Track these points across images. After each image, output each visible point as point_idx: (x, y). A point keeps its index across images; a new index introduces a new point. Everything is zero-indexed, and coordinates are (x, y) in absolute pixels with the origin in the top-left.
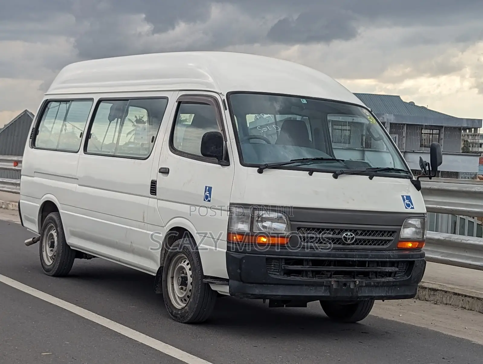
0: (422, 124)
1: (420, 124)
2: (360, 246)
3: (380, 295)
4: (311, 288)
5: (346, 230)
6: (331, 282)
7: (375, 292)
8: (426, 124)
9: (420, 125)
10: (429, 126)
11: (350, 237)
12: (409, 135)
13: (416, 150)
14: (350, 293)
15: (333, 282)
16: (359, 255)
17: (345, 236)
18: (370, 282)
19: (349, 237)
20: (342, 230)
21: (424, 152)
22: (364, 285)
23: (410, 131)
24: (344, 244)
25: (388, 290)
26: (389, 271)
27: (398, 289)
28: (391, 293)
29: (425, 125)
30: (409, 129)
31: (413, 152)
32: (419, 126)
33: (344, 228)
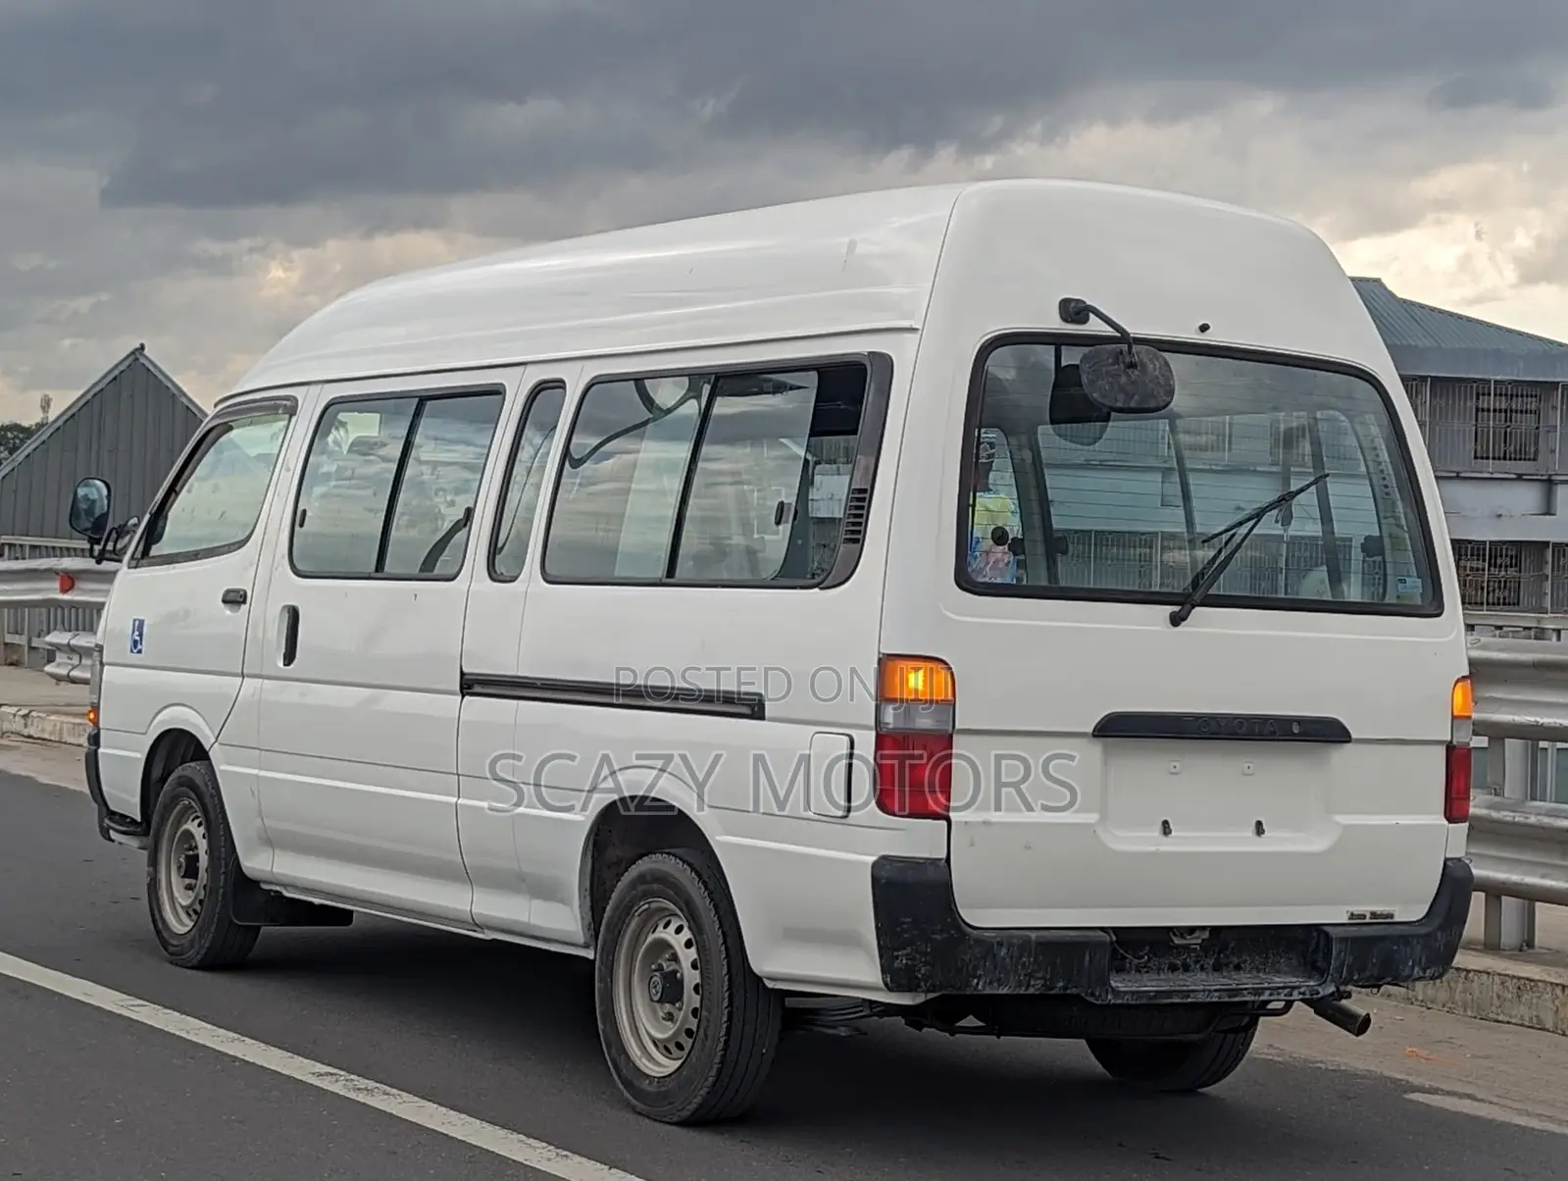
0: (1486, 377)
1: (1480, 377)
8: (1499, 378)
9: (1480, 380)
10: (1511, 382)
12: (1440, 418)
13: (1465, 472)
21: (1495, 476)
23: (1444, 405)
29: (1495, 381)
30: (1441, 396)
31: (1458, 477)
32: (1475, 385)
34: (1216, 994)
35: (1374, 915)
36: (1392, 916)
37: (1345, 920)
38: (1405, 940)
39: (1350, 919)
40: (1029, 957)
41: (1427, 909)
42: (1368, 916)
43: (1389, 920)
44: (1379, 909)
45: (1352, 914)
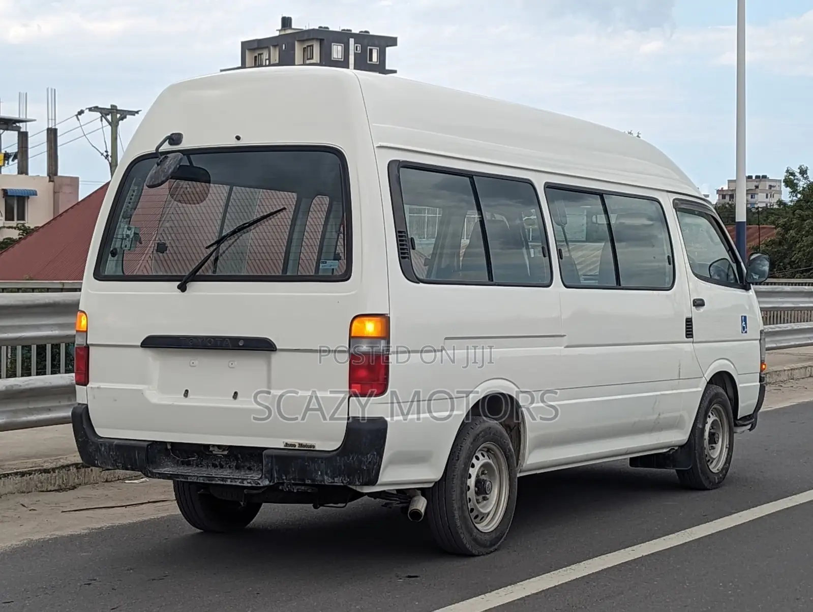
34: (201, 478)
35: (301, 445)
36: (314, 447)
37: (282, 446)
38: (313, 460)
39: (285, 446)
40: (113, 452)
41: (340, 444)
42: (297, 445)
43: (312, 449)
44: (304, 442)
45: (287, 444)
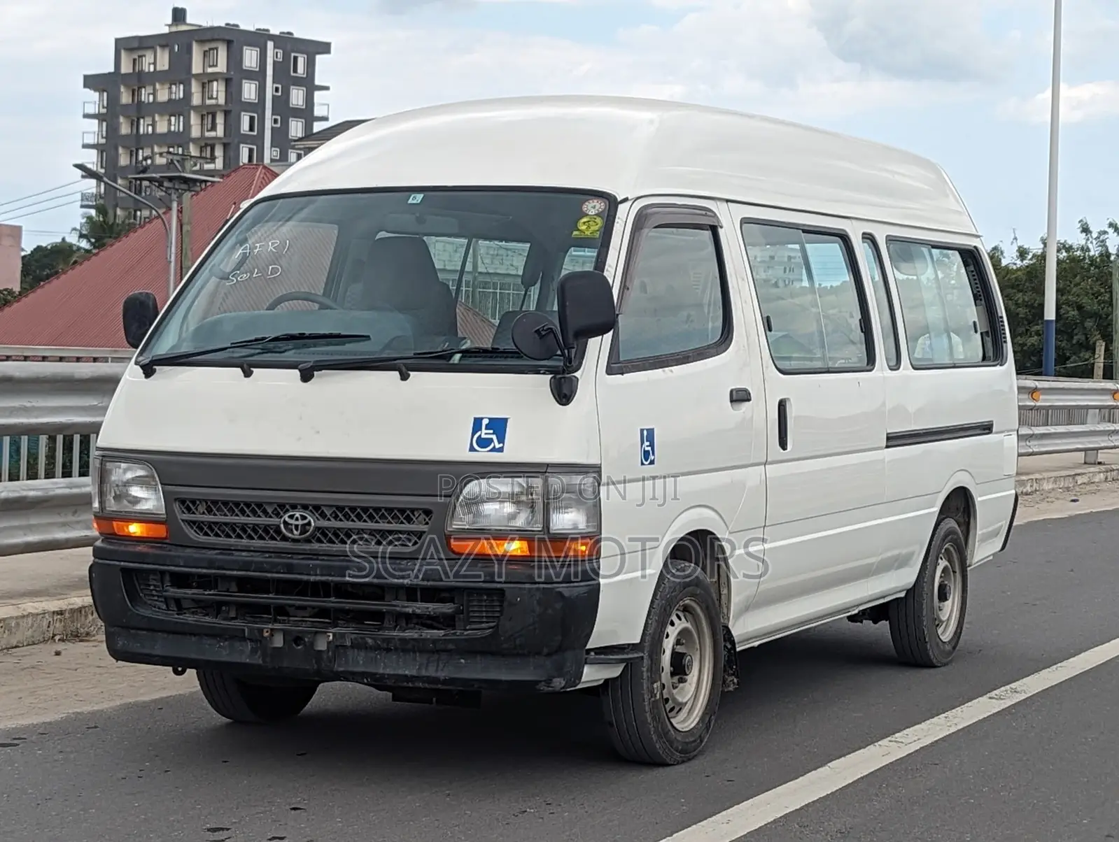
2: (325, 546)
3: (400, 672)
4: (222, 644)
5: (294, 507)
6: (261, 631)
7: (384, 663)
11: (300, 522)
14: (314, 661)
15: (267, 632)
16: (322, 567)
17: (287, 519)
18: (361, 638)
19: (297, 523)
20: (282, 506)
22: (348, 643)
24: (285, 539)
25: (425, 662)
26: (413, 611)
27: (463, 661)
28: (437, 671)
33: (287, 502)
